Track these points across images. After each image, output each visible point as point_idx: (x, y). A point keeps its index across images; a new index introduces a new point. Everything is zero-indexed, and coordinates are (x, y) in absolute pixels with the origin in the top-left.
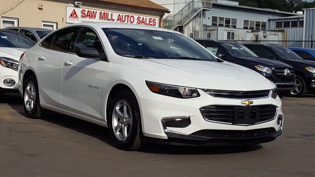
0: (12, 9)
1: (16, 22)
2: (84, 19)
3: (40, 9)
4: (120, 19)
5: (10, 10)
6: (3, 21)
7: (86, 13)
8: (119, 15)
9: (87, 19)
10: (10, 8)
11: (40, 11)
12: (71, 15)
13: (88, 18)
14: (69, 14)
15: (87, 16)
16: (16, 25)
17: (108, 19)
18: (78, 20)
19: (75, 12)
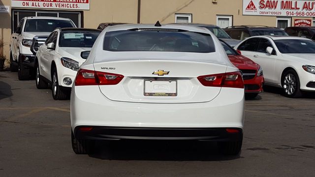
0: (186, 6)
1: (190, 17)
2: (263, 10)
3: (214, 3)
4: (307, 7)
5: (185, 7)
6: (177, 17)
7: (265, 4)
8: (306, 3)
9: (267, 10)
10: (184, 5)
11: (215, 5)
12: (248, 7)
13: (267, 8)
14: (245, 6)
15: (267, 6)
16: (190, 21)
17: (291, 8)
18: (256, 12)
19: (252, 3)
